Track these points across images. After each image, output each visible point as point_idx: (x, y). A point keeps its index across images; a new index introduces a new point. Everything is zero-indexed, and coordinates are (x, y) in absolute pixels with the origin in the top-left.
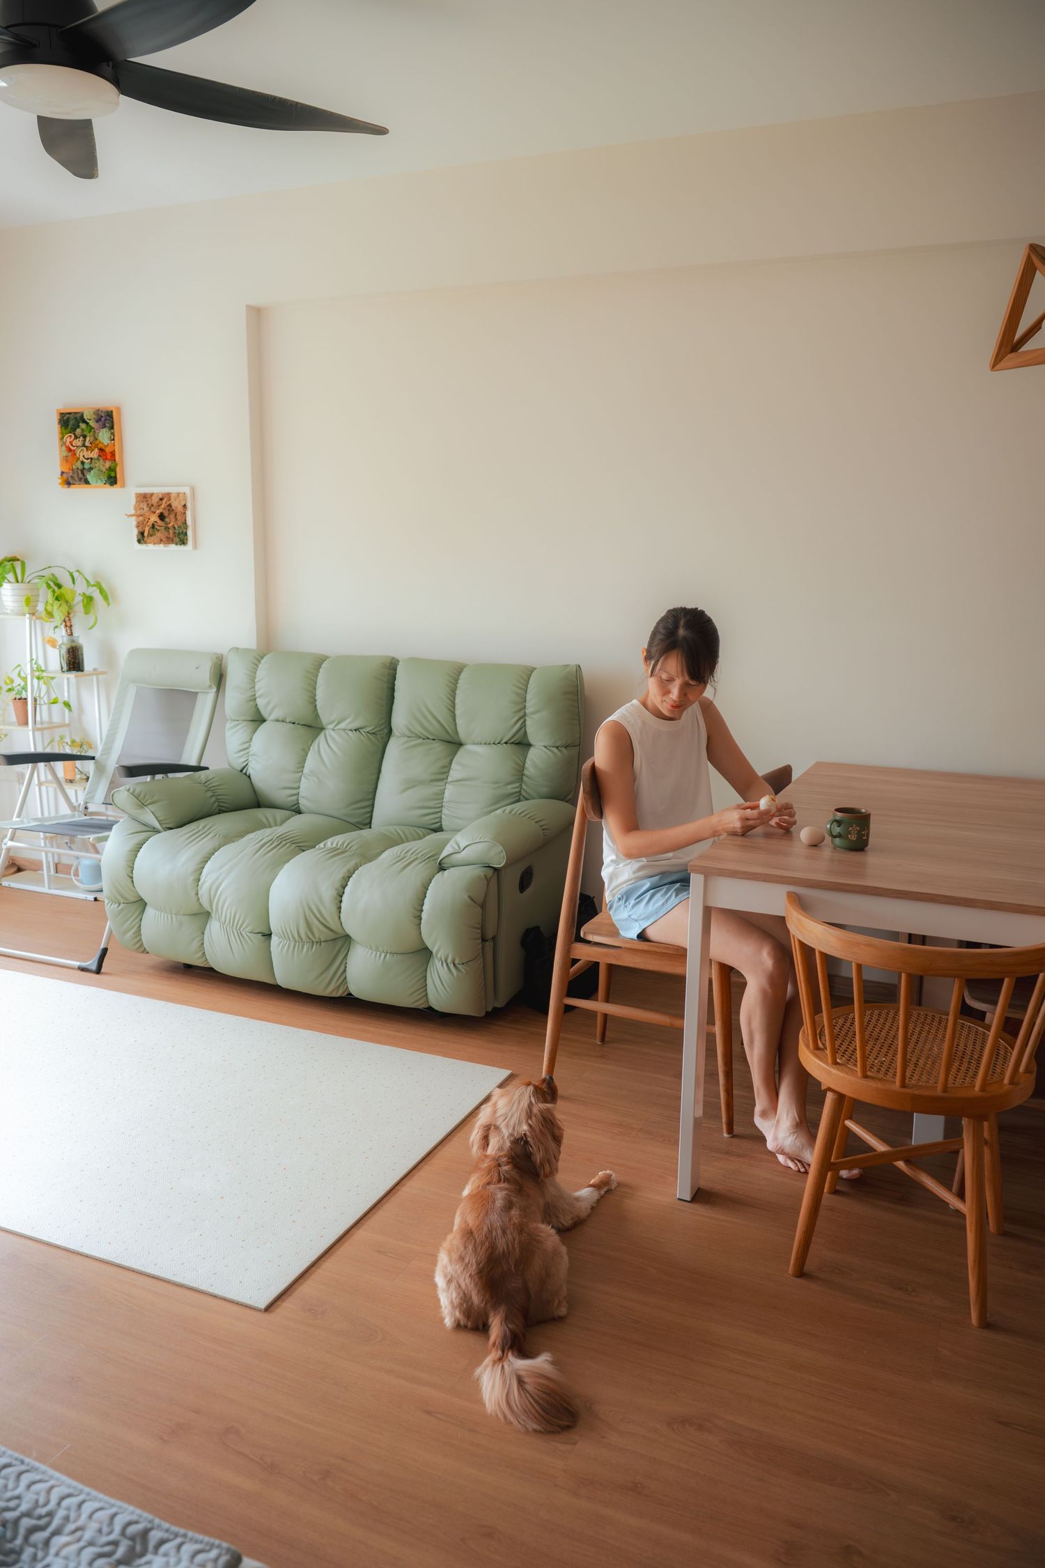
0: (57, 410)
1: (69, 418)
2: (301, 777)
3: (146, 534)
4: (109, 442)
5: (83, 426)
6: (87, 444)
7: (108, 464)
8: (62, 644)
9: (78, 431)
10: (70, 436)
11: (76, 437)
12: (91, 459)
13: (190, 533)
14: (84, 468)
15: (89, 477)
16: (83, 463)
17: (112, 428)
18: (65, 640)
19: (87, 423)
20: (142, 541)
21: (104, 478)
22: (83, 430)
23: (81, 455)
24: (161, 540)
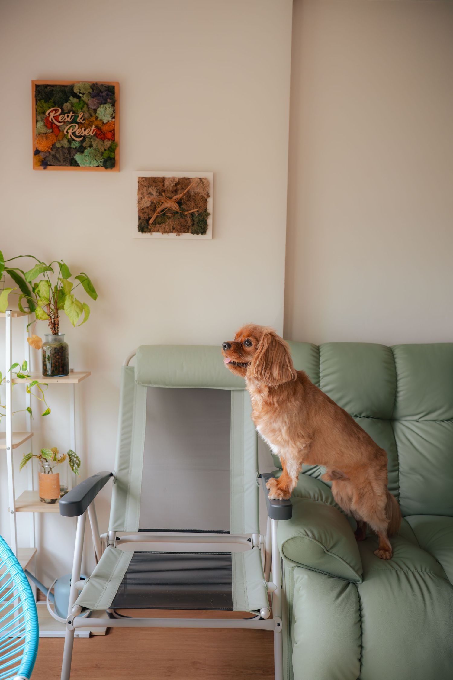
0: (33, 82)
1: (52, 90)
2: (398, 474)
3: (151, 221)
4: (110, 119)
5: (74, 100)
6: (79, 120)
7: (108, 143)
8: (46, 344)
9: (67, 106)
10: (56, 111)
11: (63, 113)
12: (85, 137)
13: (210, 221)
14: (70, 148)
15: (78, 157)
16: (70, 141)
17: (113, 105)
18: (51, 338)
19: (79, 98)
20: (145, 230)
21: (100, 160)
22: (72, 105)
23: (70, 132)
24: (174, 229)
